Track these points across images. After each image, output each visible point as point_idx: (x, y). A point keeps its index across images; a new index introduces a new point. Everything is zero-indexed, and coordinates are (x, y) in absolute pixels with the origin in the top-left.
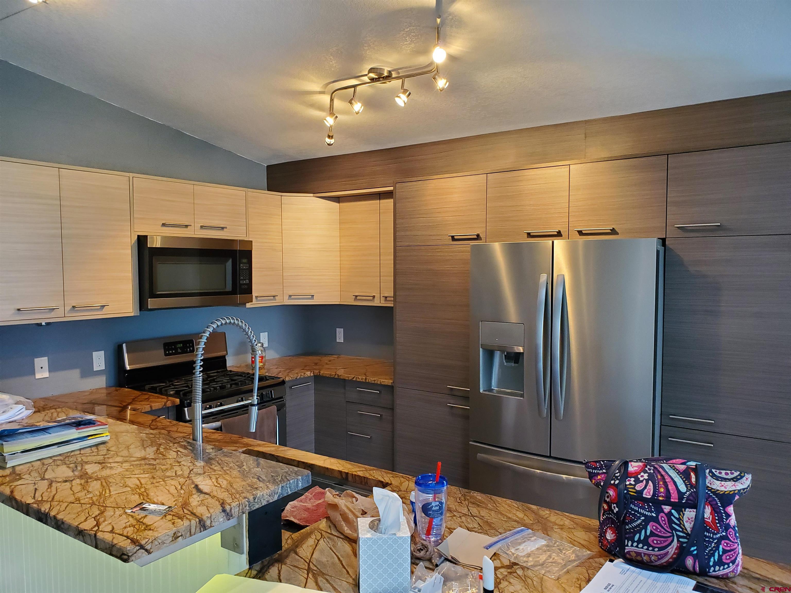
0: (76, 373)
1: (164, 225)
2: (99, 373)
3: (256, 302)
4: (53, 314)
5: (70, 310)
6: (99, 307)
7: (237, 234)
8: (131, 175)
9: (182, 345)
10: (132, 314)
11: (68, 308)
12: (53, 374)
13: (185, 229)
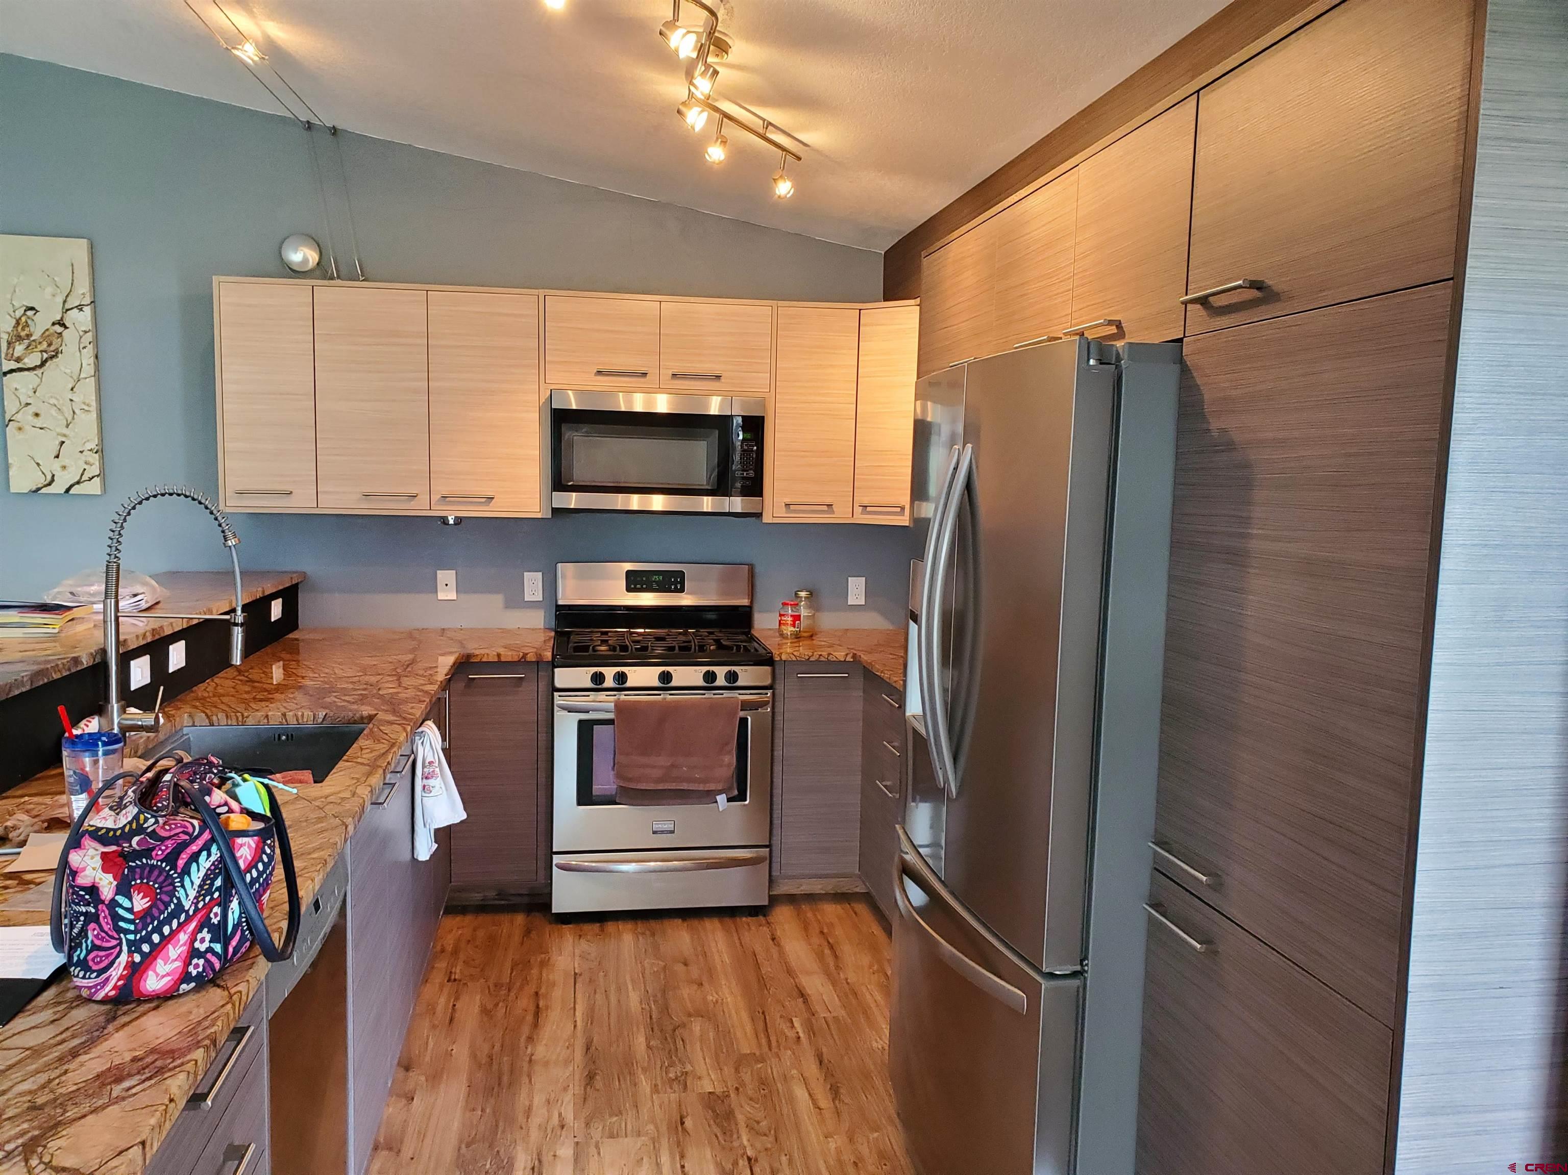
0: (498, 600)
1: (599, 373)
2: (533, 605)
3: (786, 513)
4: (413, 504)
5: (438, 500)
6: (483, 500)
7: (751, 388)
8: (542, 292)
9: (661, 578)
10: (539, 516)
11: (435, 497)
12: (462, 596)
13: (642, 380)
